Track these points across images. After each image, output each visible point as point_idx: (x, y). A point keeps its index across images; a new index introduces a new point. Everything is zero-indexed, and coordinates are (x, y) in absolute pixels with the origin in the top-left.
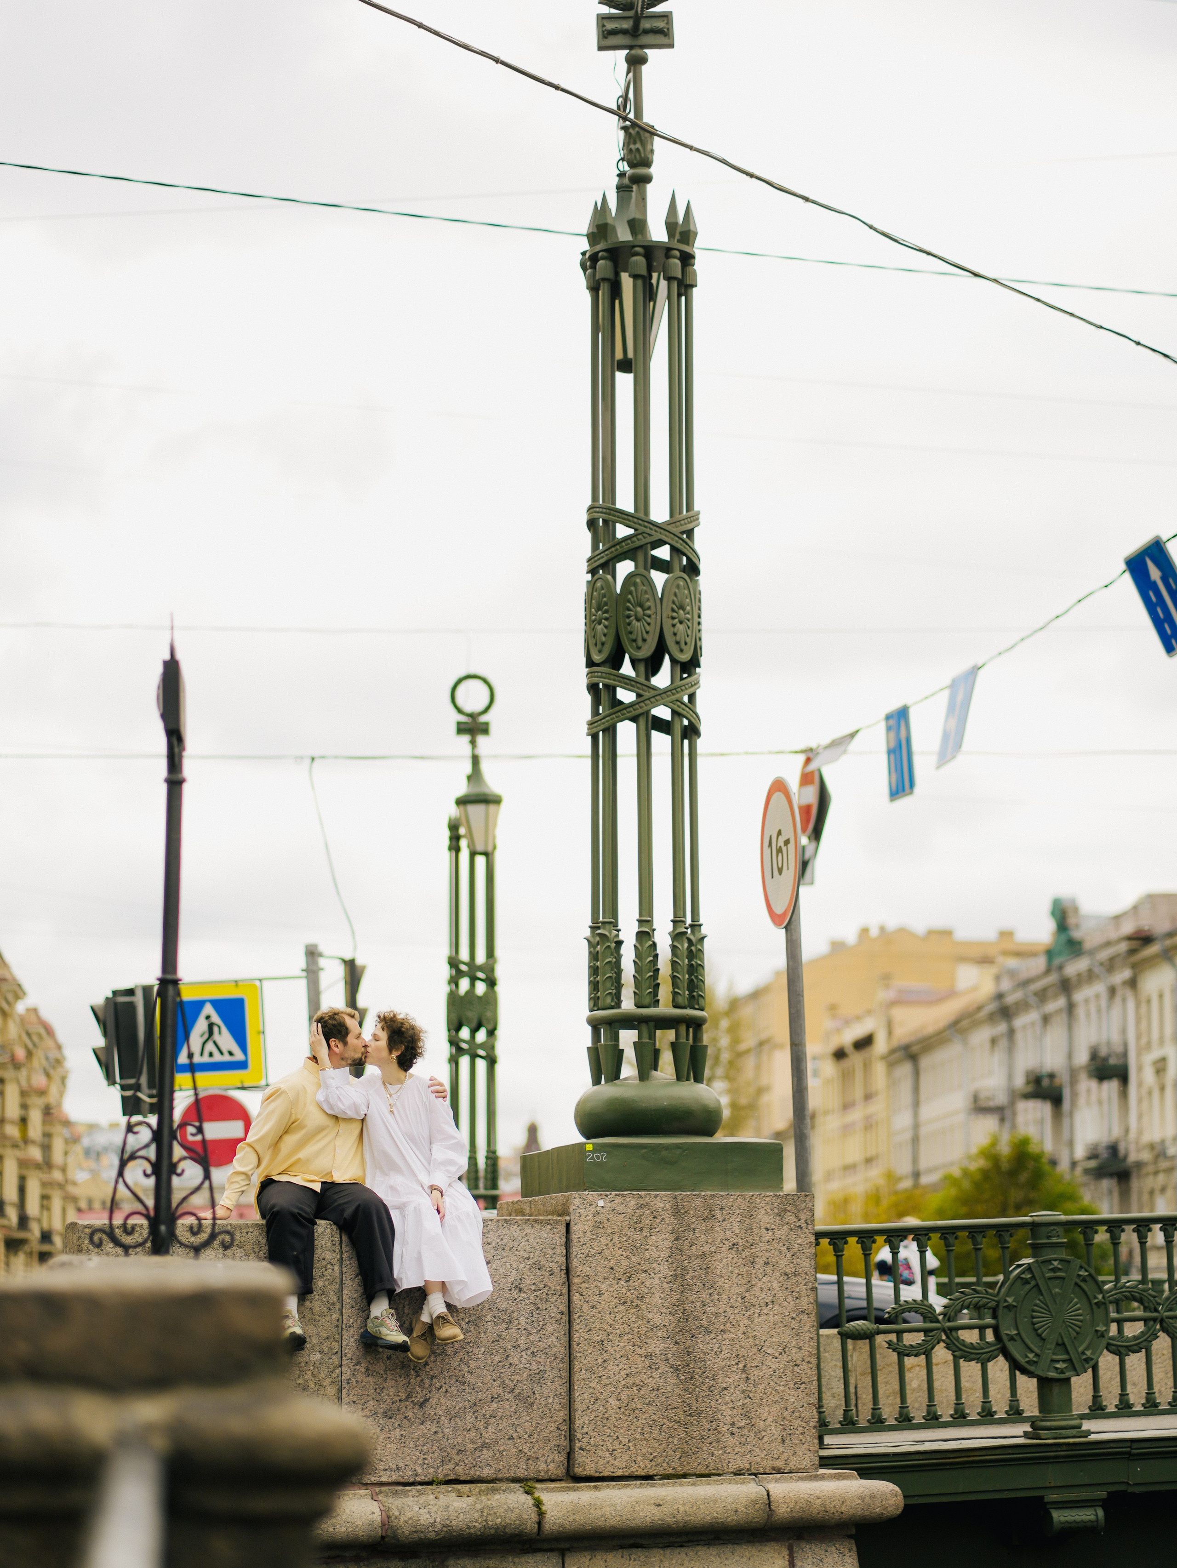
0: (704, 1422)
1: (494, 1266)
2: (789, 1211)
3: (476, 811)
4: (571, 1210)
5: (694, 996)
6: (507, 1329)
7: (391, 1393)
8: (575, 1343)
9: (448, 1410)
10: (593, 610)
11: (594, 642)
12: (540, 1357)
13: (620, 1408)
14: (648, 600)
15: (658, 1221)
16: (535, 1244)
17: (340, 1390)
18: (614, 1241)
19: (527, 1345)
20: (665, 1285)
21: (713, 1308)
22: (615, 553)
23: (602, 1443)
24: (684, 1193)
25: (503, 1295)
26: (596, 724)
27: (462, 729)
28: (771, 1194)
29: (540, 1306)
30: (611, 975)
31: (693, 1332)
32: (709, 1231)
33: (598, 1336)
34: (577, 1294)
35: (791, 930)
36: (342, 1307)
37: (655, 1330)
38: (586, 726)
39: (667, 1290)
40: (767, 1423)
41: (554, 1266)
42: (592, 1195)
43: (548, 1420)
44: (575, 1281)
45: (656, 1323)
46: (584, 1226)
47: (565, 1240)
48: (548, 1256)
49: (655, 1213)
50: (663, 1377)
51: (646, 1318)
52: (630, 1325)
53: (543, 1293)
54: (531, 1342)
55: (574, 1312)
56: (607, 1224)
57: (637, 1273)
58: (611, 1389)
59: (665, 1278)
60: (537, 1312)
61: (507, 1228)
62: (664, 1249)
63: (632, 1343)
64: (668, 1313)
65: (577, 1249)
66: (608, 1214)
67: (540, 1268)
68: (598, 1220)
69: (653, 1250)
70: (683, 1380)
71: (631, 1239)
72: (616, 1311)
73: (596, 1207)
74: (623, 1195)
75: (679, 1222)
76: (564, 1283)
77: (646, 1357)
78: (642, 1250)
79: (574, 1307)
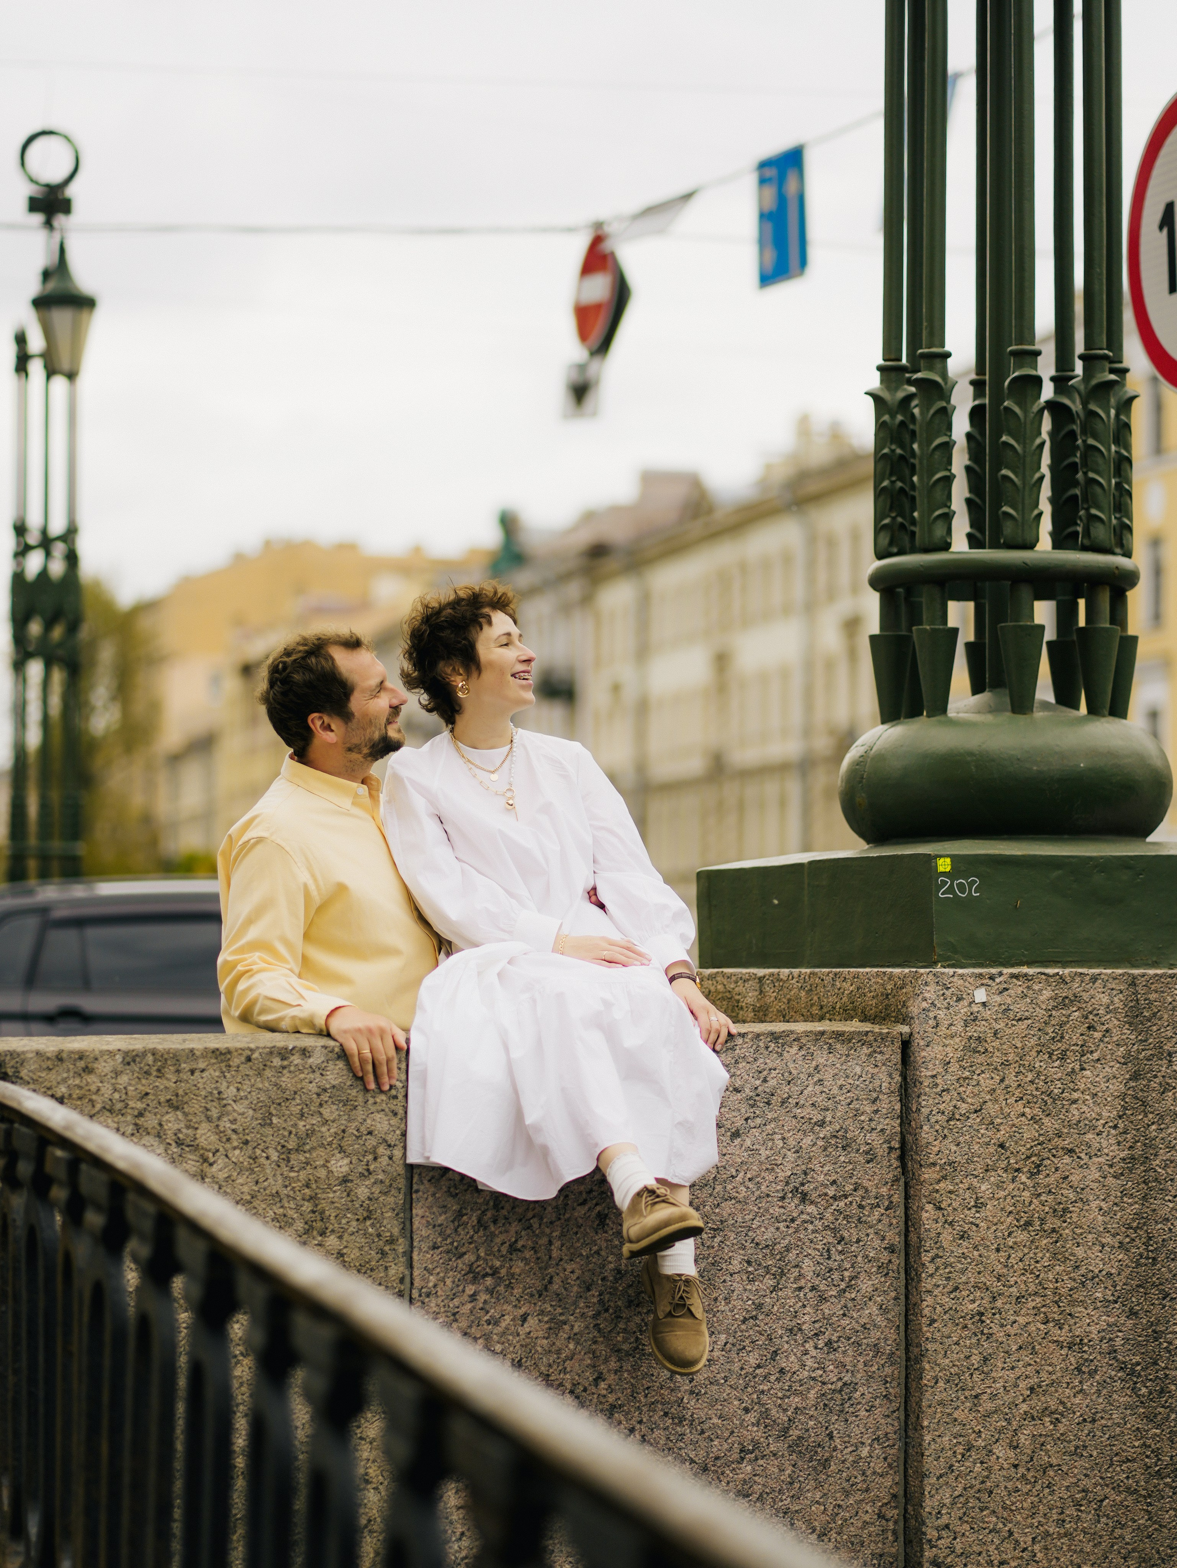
1: (748, 1143)
4: (914, 1010)
6: (775, 1289)
8: (924, 1320)
12: (844, 1352)
13: (1016, 1466)
15: (1098, 1035)
16: (835, 1090)
18: (1007, 1082)
19: (817, 1325)
20: (1110, 1180)
23: (977, 1549)
24: (1151, 972)
25: (767, 1210)
29: (846, 1234)
31: (1167, 1287)
33: (973, 1301)
34: (929, 1207)
36: (412, 1246)
37: (1089, 1284)
39: (1115, 1194)
41: (876, 1140)
42: (962, 976)
43: (859, 1496)
44: (926, 1176)
45: (1091, 1268)
46: (940, 1048)
47: (900, 1079)
48: (862, 1118)
49: (1091, 1017)
50: (1104, 1392)
51: (1072, 1258)
52: (1038, 1276)
53: (851, 1203)
54: (824, 1318)
55: (919, 1248)
56: (993, 1044)
57: (1054, 1156)
58: (998, 1424)
59: (1111, 1166)
60: (840, 1248)
61: (777, 1053)
62: (1109, 1099)
63: (1042, 1315)
64: (1117, 1245)
65: (931, 1102)
66: (996, 1020)
67: (847, 1145)
68: (975, 1034)
69: (1087, 1102)
70: (1144, 1396)
71: (1043, 1078)
72: (1011, 1244)
73: (971, 1003)
74: (1026, 975)
75: (1140, 1038)
76: (897, 1180)
77: (1070, 1348)
78: (1064, 1102)
79: (924, 1235)
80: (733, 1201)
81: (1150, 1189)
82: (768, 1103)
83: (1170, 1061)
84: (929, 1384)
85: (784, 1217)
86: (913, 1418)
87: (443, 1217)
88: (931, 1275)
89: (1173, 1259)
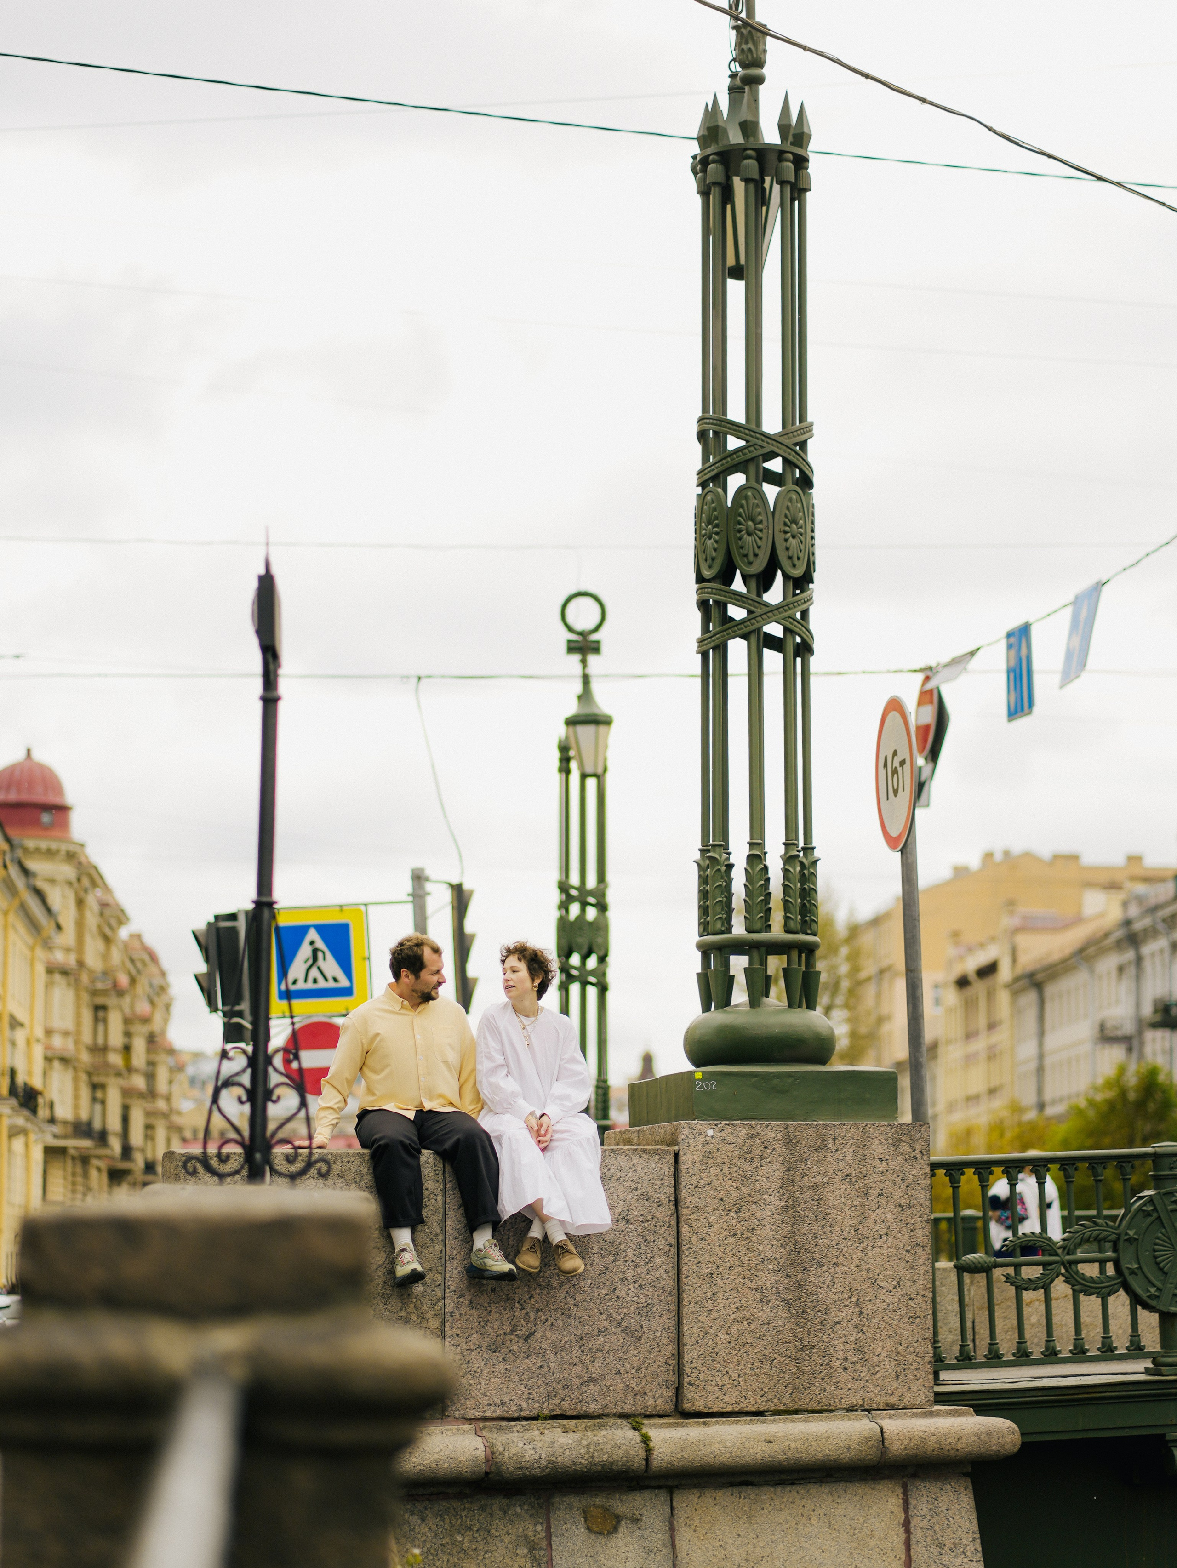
0: (815, 1357)
2: (904, 1141)
3: (585, 732)
4: (680, 1140)
5: (806, 920)
6: (614, 1261)
7: (496, 1327)
8: (683, 1276)
9: (553, 1345)
10: (703, 524)
11: (704, 557)
12: (648, 1290)
13: (729, 1342)
14: (760, 514)
15: (769, 1151)
16: (643, 1175)
17: (443, 1323)
18: (724, 1171)
19: (635, 1278)
20: (776, 1216)
21: (825, 1241)
22: (727, 466)
23: (711, 1379)
26: (706, 642)
27: (572, 648)
28: (886, 1123)
29: (648, 1238)
30: (721, 899)
31: (805, 1265)
32: (821, 1161)
33: (708, 1268)
34: (686, 1226)
35: (906, 853)
36: (445, 1238)
37: (766, 1262)
38: (696, 644)
39: (779, 1222)
40: (881, 1358)
41: (663, 1197)
42: (701, 1124)
43: (655, 1354)
44: (687, 1213)
45: (767, 1255)
46: (693, 1156)
47: (673, 1170)
48: (656, 1187)
49: (766, 1143)
50: (774, 1311)
51: (757, 1250)
52: (740, 1258)
53: (651, 1224)
54: (638, 1275)
55: (683, 1244)
56: (717, 1154)
57: (748, 1205)
58: (721, 1323)
59: (776, 1210)
60: (645, 1244)
62: (775, 1180)
63: (742, 1276)
64: (780, 1245)
65: (688, 1179)
66: (718, 1144)
67: (648, 1199)
68: (708, 1150)
69: (764, 1181)
70: (794, 1314)
71: (742, 1170)
72: (726, 1243)
73: (706, 1136)
74: (733, 1124)
75: (790, 1152)
76: (673, 1214)
77: (756, 1291)
78: (753, 1181)
79: (683, 1238)
81: (796, 1220)
82: (611, 1180)
84: (688, 1304)
86: (680, 1320)
88: (689, 1256)
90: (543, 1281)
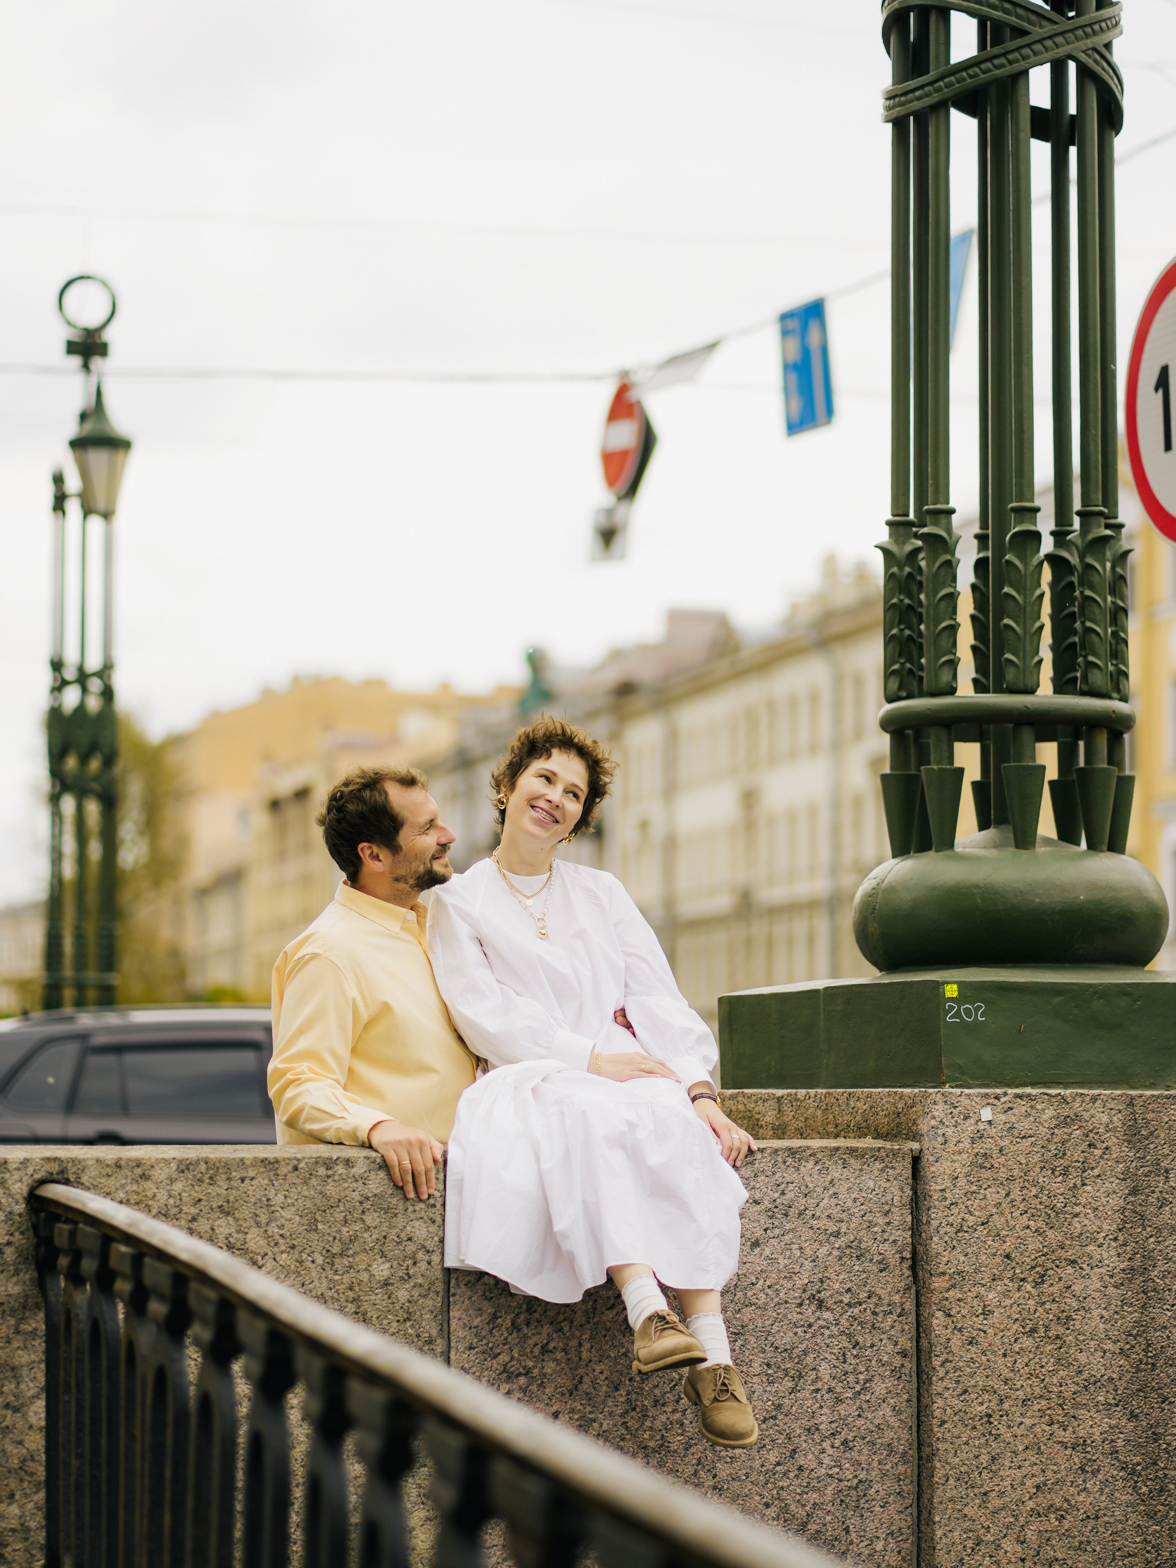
1: (767, 1252)
4: (924, 1128)
6: (793, 1391)
8: (935, 1421)
12: (860, 1451)
13: (1023, 1560)
15: (1098, 1152)
16: (850, 1203)
18: (1012, 1196)
19: (833, 1425)
20: (1111, 1290)
24: (1148, 1093)
25: (785, 1316)
27: (72, 348)
29: (860, 1339)
31: (1165, 1392)
33: (982, 1404)
34: (939, 1314)
36: (449, 1347)
37: (1092, 1388)
39: (1116, 1303)
41: (888, 1250)
42: (968, 1095)
44: (936, 1285)
45: (1093, 1373)
46: (949, 1164)
47: (910, 1193)
48: (875, 1229)
49: (1091, 1135)
50: (1107, 1490)
51: (1075, 1363)
52: (1043, 1380)
53: (865, 1310)
54: (840, 1419)
55: (930, 1352)
56: (999, 1160)
57: (1057, 1266)
58: (1006, 1520)
59: (1112, 1276)
60: (855, 1352)
61: (794, 1167)
62: (1109, 1213)
63: (1047, 1417)
64: (1118, 1351)
65: (940, 1214)
66: (1001, 1137)
67: (861, 1255)
68: (982, 1151)
69: (1088, 1216)
70: (1144, 1495)
71: (1046, 1192)
72: (1017, 1349)
73: (977, 1121)
74: (1029, 1095)
75: (1138, 1155)
76: (909, 1288)
77: (1074, 1448)
78: (1067, 1216)
79: (934, 1341)
80: (753, 1307)
81: (1149, 1298)
82: (786, 1215)
83: (1167, 1177)
84: (941, 1481)
85: (802, 1323)
86: (925, 1514)
87: (479, 1319)
88: (942, 1379)
89: (1171, 1365)
90: (651, 1438)
